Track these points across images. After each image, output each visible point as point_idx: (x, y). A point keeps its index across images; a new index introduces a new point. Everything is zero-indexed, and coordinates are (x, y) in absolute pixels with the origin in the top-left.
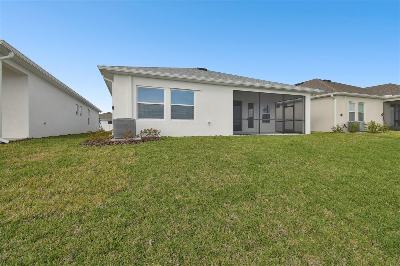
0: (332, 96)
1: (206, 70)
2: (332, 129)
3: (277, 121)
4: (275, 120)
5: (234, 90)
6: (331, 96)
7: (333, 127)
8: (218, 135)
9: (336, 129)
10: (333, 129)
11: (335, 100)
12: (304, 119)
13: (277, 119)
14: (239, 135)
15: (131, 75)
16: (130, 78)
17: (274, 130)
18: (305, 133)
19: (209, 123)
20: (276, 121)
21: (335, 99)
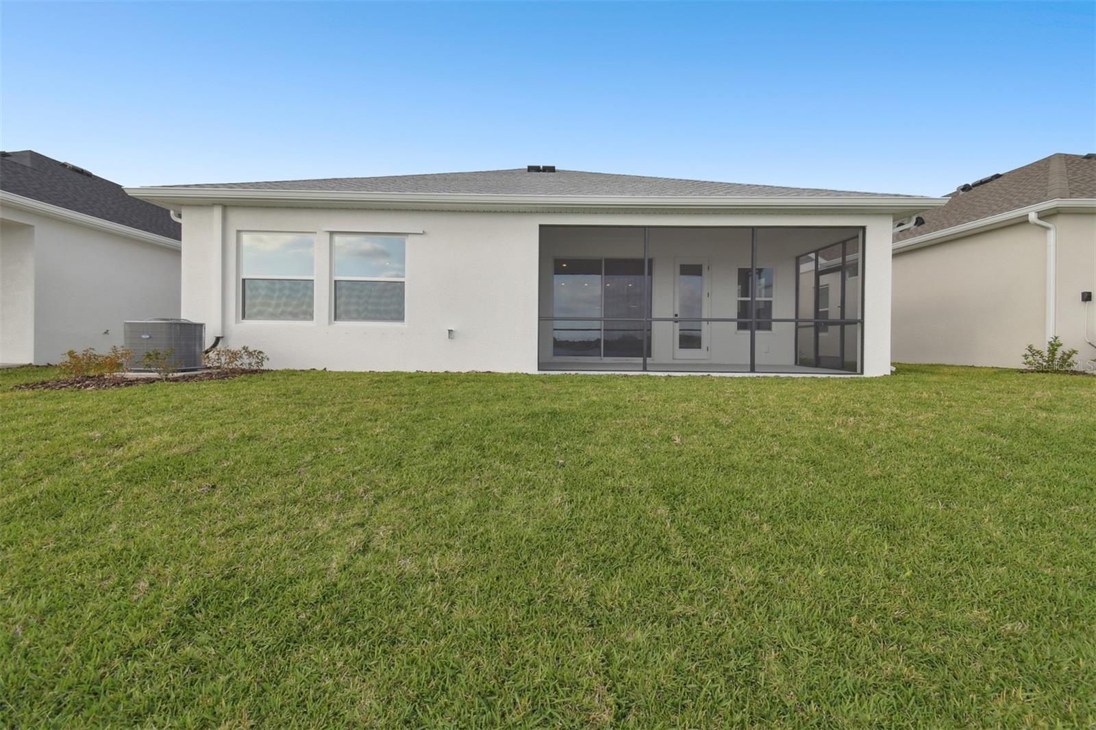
0: (1033, 217)
1: (551, 169)
2: (1026, 356)
3: (800, 324)
4: (794, 323)
5: (540, 226)
6: (1027, 222)
7: (1030, 348)
8: (482, 368)
9: (1042, 357)
10: (1030, 359)
11: (1051, 235)
12: (859, 317)
13: (801, 317)
14: (560, 373)
15: (219, 204)
16: (217, 213)
17: (791, 359)
18: (862, 373)
19: (452, 330)
20: (796, 324)
21: (1048, 231)
